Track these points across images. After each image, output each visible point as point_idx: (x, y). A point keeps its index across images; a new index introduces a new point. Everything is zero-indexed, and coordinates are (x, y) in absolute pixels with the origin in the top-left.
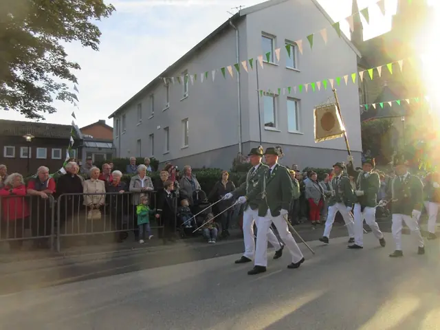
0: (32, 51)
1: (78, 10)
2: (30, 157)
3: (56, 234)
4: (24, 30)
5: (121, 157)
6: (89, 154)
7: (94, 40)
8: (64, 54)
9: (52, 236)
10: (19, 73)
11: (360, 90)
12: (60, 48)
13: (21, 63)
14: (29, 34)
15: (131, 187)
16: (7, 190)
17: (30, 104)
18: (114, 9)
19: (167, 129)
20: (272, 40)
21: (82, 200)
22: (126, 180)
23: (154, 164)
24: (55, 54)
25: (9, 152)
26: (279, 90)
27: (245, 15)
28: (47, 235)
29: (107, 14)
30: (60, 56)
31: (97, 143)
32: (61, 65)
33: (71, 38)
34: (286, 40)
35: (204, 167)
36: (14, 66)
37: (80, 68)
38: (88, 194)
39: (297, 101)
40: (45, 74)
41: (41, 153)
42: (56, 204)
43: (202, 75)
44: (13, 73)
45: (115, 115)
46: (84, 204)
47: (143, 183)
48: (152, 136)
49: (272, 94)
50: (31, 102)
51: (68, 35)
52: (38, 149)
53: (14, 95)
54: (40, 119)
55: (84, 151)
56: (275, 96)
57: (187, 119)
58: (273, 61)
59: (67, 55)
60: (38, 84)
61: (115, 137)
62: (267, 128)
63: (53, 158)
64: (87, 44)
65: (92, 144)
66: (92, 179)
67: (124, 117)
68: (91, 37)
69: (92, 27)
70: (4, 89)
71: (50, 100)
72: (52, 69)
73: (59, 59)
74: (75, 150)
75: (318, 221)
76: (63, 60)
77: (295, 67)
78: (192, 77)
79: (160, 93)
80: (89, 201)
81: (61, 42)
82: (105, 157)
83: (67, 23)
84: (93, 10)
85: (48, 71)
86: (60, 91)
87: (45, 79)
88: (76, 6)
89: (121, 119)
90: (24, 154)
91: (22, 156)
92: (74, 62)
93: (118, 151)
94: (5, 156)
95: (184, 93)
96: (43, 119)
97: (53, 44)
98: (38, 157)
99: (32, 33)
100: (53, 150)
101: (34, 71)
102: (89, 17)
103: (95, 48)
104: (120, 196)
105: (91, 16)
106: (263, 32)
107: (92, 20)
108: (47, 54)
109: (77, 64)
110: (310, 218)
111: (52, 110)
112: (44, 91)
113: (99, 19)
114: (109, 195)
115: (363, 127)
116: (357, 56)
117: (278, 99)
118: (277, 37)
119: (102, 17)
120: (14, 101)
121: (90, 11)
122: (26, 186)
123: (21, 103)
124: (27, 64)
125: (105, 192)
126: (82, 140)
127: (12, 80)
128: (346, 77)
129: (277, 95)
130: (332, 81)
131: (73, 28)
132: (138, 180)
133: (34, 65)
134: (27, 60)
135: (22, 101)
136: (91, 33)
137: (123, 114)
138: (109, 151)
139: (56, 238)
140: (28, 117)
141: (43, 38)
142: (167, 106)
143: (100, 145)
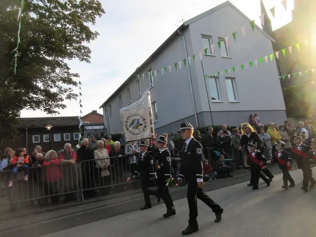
0: (48, 69)
1: (75, 38)
2: (50, 141)
3: (80, 189)
4: (41, 56)
7: (87, 56)
8: (68, 69)
10: (40, 85)
12: (65, 65)
13: (41, 78)
14: (45, 58)
15: (126, 152)
16: (48, 161)
18: (98, 34)
20: (209, 39)
24: (62, 69)
25: (36, 139)
26: (218, 73)
27: (188, 25)
28: (74, 190)
29: (94, 38)
30: (66, 70)
31: (93, 127)
32: (67, 76)
33: (72, 57)
34: (219, 38)
35: (172, 134)
36: (36, 81)
37: (79, 77)
39: (232, 79)
40: (57, 83)
41: (57, 138)
43: (163, 70)
44: (36, 86)
45: (105, 106)
49: (214, 77)
50: (50, 103)
51: (70, 55)
52: (55, 135)
53: (39, 100)
54: (57, 114)
55: (85, 132)
56: (216, 78)
57: (155, 102)
58: (211, 54)
59: (70, 69)
60: (54, 90)
61: (105, 121)
62: (213, 101)
63: (65, 140)
64: (82, 60)
65: (90, 128)
66: (99, 149)
67: (110, 106)
68: (85, 54)
69: (84, 48)
70: (31, 96)
71: (62, 100)
72: (61, 79)
73: (65, 72)
76: (68, 73)
77: (227, 56)
78: (156, 72)
80: (100, 164)
81: (66, 61)
82: (100, 134)
83: (69, 47)
84: (84, 37)
85: (59, 81)
86: (68, 93)
87: (57, 87)
88: (74, 36)
89: (109, 109)
90: (46, 140)
91: (44, 141)
92: (75, 73)
93: (108, 129)
94: (34, 142)
95: (151, 84)
96: (59, 113)
97: (61, 63)
98: (55, 141)
99: (47, 57)
100: (64, 134)
101: (49, 82)
102: (82, 42)
103: (88, 61)
104: (120, 158)
105: (84, 41)
106: (202, 35)
107: (84, 43)
108: (58, 70)
109: (77, 74)
111: (63, 106)
112: (57, 94)
113: (89, 42)
115: (284, 92)
116: (272, 42)
117: (219, 79)
118: (213, 37)
119: (91, 40)
120: (38, 104)
121: (83, 38)
125: (108, 156)
128: (266, 58)
129: (218, 77)
131: (72, 50)
132: (130, 146)
133: (49, 78)
134: (44, 76)
135: (44, 103)
136: (85, 52)
137: (109, 104)
138: (102, 131)
139: (80, 192)
140: (49, 113)
141: (54, 60)
142: (140, 95)
143: (95, 127)
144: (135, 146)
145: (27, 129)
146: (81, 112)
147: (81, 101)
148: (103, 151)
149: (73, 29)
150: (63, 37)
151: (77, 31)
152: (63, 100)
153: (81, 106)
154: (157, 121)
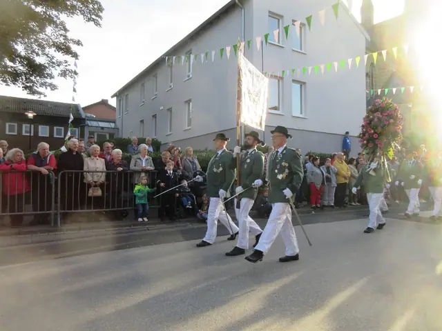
0: (33, 25)
2: (32, 134)
3: (57, 210)
4: (26, 4)
5: (123, 137)
6: (92, 133)
7: (97, 16)
8: (66, 30)
9: (52, 212)
10: (20, 48)
11: (367, 75)
12: (62, 24)
13: (23, 38)
14: (30, 8)
15: (132, 166)
16: (8, 165)
17: (32, 80)
19: (170, 110)
20: (279, 20)
21: (83, 177)
23: (156, 145)
24: (56, 29)
25: (11, 129)
26: (283, 71)
28: (47, 210)
30: (62, 32)
31: (100, 123)
32: (63, 41)
33: (73, 13)
34: (293, 21)
35: (206, 149)
36: (15, 41)
37: (82, 45)
38: (89, 172)
39: (302, 84)
40: (47, 50)
41: (44, 131)
42: (57, 180)
43: (203, 56)
44: (14, 49)
45: (119, 95)
46: (85, 181)
47: (144, 162)
48: (155, 116)
49: (276, 77)
50: (33, 78)
51: (69, 10)
52: (40, 127)
54: (42, 96)
55: (87, 131)
56: (279, 79)
57: (190, 100)
58: (279, 42)
59: (68, 31)
60: (40, 60)
61: (117, 116)
62: (270, 111)
63: (55, 136)
64: (89, 20)
66: (92, 157)
67: (127, 96)
68: (93, 13)
69: (94, 2)
70: (5, 63)
71: (51, 77)
72: (54, 45)
73: (61, 35)
74: (77, 129)
75: (319, 206)
76: (65, 36)
77: (301, 49)
79: (162, 72)
80: (89, 178)
81: (63, 17)
82: (108, 138)
85: (50, 47)
86: (62, 67)
87: (47, 55)
89: (124, 98)
90: (26, 132)
91: (24, 134)
92: (76, 39)
93: (120, 131)
94: (7, 133)
95: (188, 74)
96: (45, 96)
97: (55, 19)
99: (33, 7)
100: (55, 128)
101: (35, 47)
103: (97, 24)
106: (270, 12)
108: (49, 30)
109: (79, 41)
110: (310, 202)
111: (53, 87)
114: (110, 173)
116: (366, 39)
117: (283, 82)
118: (285, 18)
120: (15, 76)
122: (27, 162)
123: (22, 79)
124: (28, 39)
125: (105, 170)
126: (84, 119)
127: (14, 56)
128: (350, 61)
129: (282, 78)
130: (336, 64)
131: (75, 3)
132: (140, 159)
133: (36, 41)
134: (28, 35)
135: (24, 77)
136: (94, 9)
137: (126, 93)
138: (112, 131)
139: (56, 214)
140: (30, 94)
141: (45, 13)
142: (171, 86)
143: (102, 124)
144: (147, 159)
146: (73, 100)
148: (97, 161)
152: (53, 78)
153: (74, 90)
154: (189, 128)
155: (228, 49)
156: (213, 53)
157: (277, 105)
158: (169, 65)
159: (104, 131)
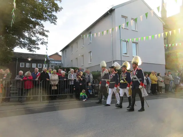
0: (32, 26)
1: (49, 9)
2: (30, 67)
3: (41, 95)
4: (28, 18)
5: (64, 67)
6: (52, 66)
7: (55, 21)
8: (43, 27)
9: (39, 96)
12: (42, 24)
13: (27, 31)
15: (68, 78)
18: (62, 8)
19: (83, 56)
20: (126, 18)
22: (67, 75)
24: (40, 27)
25: (22, 65)
27: (114, 9)
28: (37, 95)
29: (60, 11)
32: (42, 31)
33: (46, 20)
36: (24, 32)
37: (49, 32)
40: (36, 34)
41: (34, 65)
42: (41, 84)
44: (24, 35)
45: (63, 50)
46: (50, 84)
47: (73, 76)
48: (77, 58)
49: (126, 41)
50: (31, 45)
51: (45, 19)
52: (33, 64)
53: (25, 43)
55: (50, 65)
57: (91, 52)
58: (126, 27)
60: (34, 38)
61: (62, 59)
62: (123, 55)
63: (38, 67)
64: (52, 23)
68: (53, 20)
69: (54, 16)
71: (38, 44)
72: (39, 33)
73: (41, 29)
74: (47, 65)
76: (43, 29)
77: (136, 30)
79: (80, 41)
81: (42, 22)
82: (58, 67)
83: (44, 15)
84: (54, 9)
85: (37, 33)
86: (42, 41)
87: (36, 36)
88: (48, 8)
89: (65, 53)
90: (27, 66)
91: (27, 67)
92: (47, 30)
93: (63, 65)
94: (21, 67)
95: (90, 41)
96: (35, 52)
97: (39, 23)
98: (33, 67)
99: (31, 19)
100: (38, 64)
101: (32, 34)
102: (53, 12)
103: (55, 24)
105: (54, 12)
106: (122, 16)
107: (54, 13)
108: (37, 27)
111: (38, 48)
112: (36, 41)
113: (57, 13)
114: (60, 80)
116: (163, 24)
117: (128, 43)
118: (128, 17)
119: (58, 12)
120: (24, 45)
121: (53, 10)
124: (30, 31)
125: (58, 79)
126: (49, 61)
127: (24, 37)
129: (128, 41)
130: (150, 37)
131: (47, 17)
132: (71, 75)
133: (32, 31)
134: (30, 29)
135: (28, 45)
136: (54, 18)
137: (66, 50)
138: (60, 65)
140: (30, 51)
141: (36, 21)
142: (83, 47)
143: (56, 62)
145: (17, 58)
146: (46, 53)
147: (47, 47)
148: (55, 76)
149: (48, 4)
150: (41, 8)
151: (50, 6)
152: (38, 45)
153: (47, 49)
154: (91, 63)
155: (105, 32)
156: (99, 33)
157: (126, 52)
158: (82, 38)
159: (57, 65)
